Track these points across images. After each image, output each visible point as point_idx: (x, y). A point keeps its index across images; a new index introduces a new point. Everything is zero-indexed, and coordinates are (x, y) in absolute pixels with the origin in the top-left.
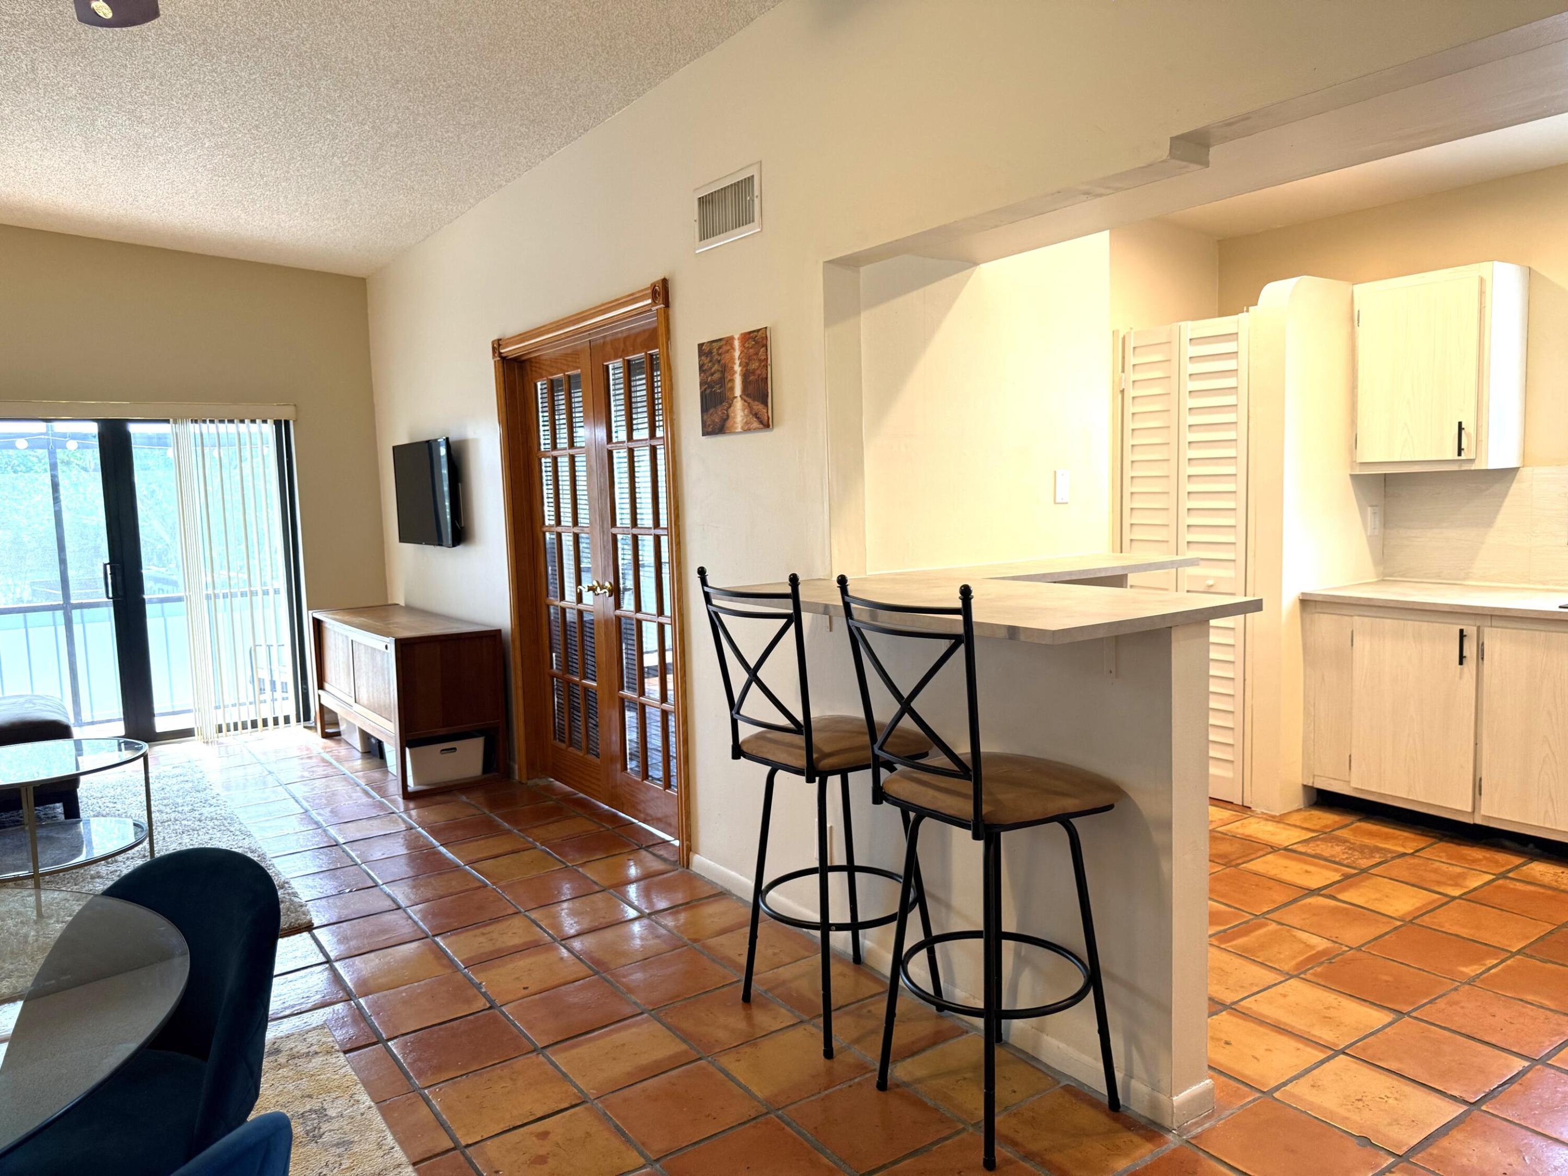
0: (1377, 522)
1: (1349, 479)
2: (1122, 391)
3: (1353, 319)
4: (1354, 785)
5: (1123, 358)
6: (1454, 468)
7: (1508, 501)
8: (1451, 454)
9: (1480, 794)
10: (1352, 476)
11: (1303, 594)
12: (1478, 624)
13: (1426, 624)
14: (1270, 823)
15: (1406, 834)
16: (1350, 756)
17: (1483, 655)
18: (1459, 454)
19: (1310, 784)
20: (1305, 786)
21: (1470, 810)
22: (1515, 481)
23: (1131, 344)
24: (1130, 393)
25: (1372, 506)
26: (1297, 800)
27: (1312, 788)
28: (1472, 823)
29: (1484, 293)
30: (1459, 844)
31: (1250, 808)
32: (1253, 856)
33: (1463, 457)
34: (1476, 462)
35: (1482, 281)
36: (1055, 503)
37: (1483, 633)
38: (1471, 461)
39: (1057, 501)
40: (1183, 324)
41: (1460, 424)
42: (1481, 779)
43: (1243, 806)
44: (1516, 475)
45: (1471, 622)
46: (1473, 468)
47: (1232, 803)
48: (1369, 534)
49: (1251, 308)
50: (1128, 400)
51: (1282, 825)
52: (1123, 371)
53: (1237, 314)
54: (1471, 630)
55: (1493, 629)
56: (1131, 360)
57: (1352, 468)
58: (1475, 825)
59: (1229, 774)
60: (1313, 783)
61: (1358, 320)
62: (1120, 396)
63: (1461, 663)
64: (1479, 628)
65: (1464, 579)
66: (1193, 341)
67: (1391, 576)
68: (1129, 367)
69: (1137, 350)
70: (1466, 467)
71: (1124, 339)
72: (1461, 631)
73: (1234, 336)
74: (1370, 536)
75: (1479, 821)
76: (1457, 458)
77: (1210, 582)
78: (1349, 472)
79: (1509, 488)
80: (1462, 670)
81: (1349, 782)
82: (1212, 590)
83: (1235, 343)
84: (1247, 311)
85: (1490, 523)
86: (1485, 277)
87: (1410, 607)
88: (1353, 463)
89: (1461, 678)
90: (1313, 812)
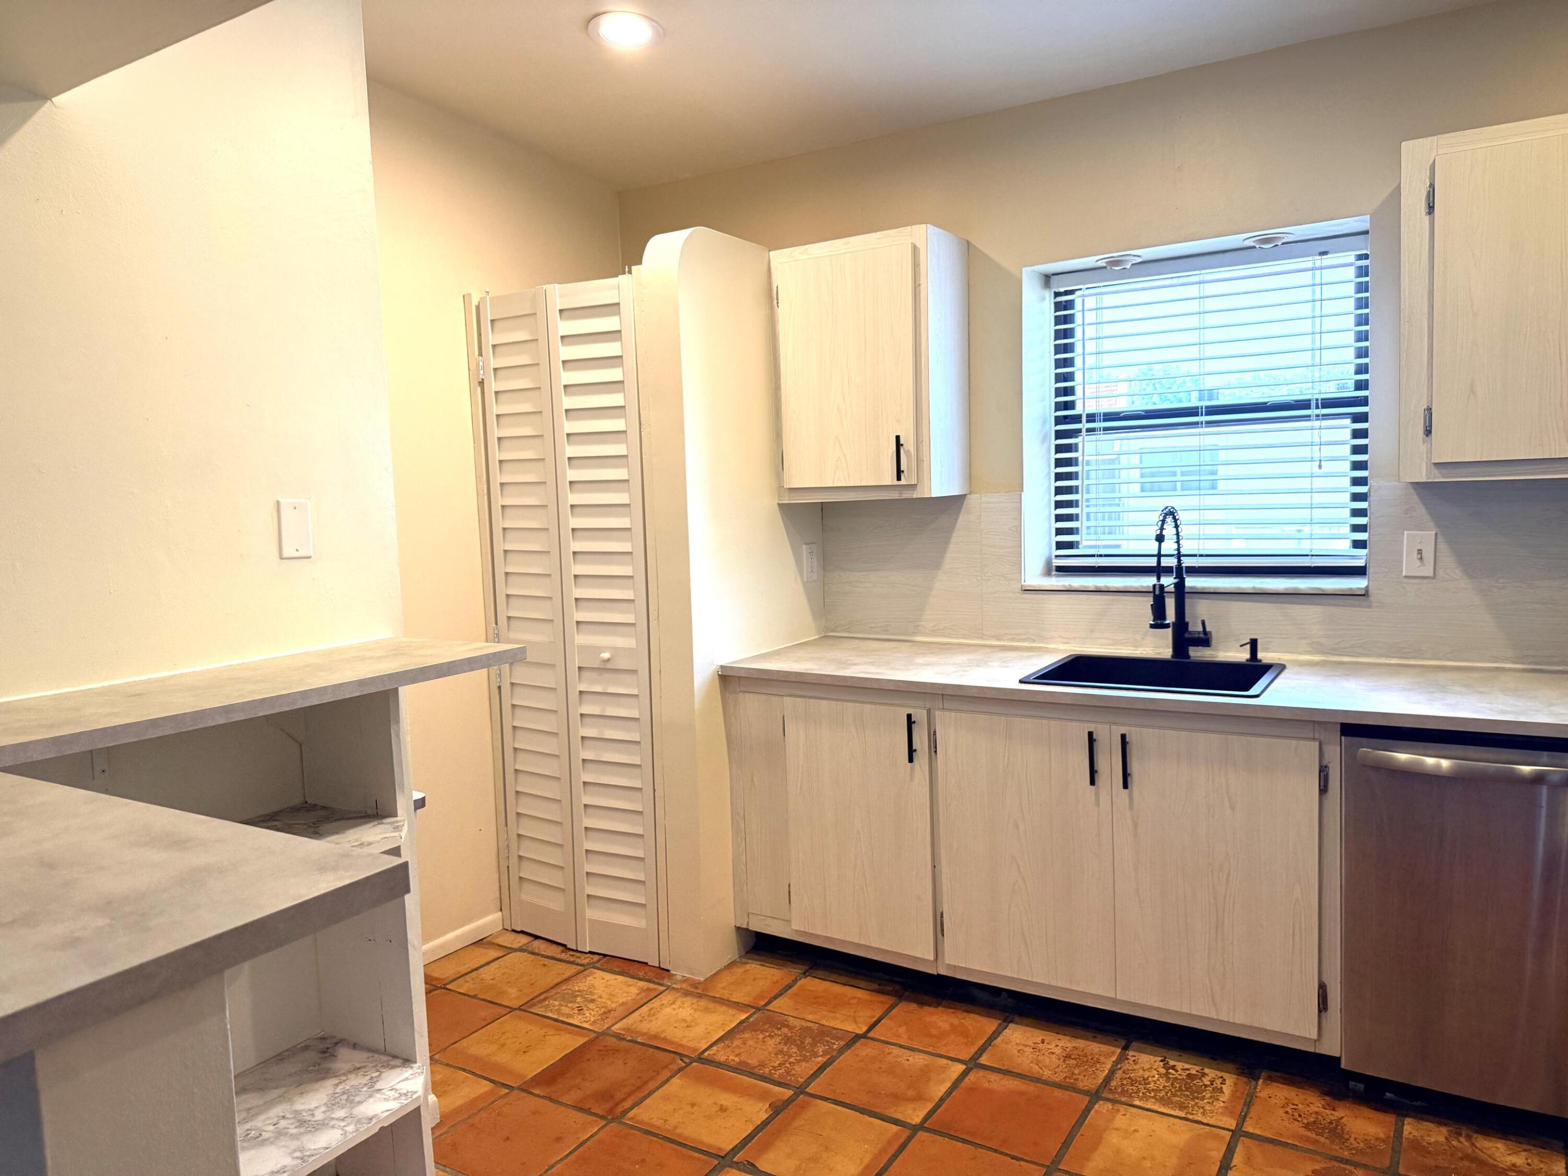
0: (815, 560)
1: (777, 508)
2: (481, 383)
3: (770, 298)
4: (795, 927)
5: (479, 335)
6: (894, 495)
7: (957, 536)
8: (888, 478)
9: (943, 935)
10: (780, 506)
11: (722, 667)
12: (928, 706)
13: (868, 706)
14: (689, 1001)
15: (860, 994)
16: (789, 885)
17: (936, 747)
18: (899, 478)
19: (745, 926)
20: (738, 929)
21: (932, 958)
22: (963, 511)
23: (488, 315)
24: (493, 385)
25: (805, 544)
26: (729, 949)
27: (747, 930)
28: (936, 973)
29: (919, 265)
30: (922, 1004)
31: (668, 971)
32: (652, 1085)
33: (903, 482)
34: (918, 487)
35: (915, 249)
36: (281, 558)
37: (934, 717)
38: (913, 487)
39: (285, 554)
40: (549, 287)
41: (898, 438)
42: (942, 914)
43: (659, 967)
44: (962, 504)
45: (920, 703)
46: (915, 496)
47: (646, 964)
48: (805, 581)
49: (634, 268)
50: (490, 397)
51: (703, 1003)
52: (480, 354)
53: (617, 276)
54: (920, 715)
55: (947, 713)
56: (491, 338)
57: (780, 496)
58: (939, 976)
59: (642, 924)
60: (748, 924)
61: (778, 299)
62: (479, 389)
63: (911, 760)
64: (929, 711)
65: (914, 634)
66: (565, 314)
67: (833, 631)
68: (488, 350)
69: (497, 325)
70: (907, 495)
71: (478, 308)
72: (909, 716)
73: (613, 308)
74: (807, 582)
75: (943, 971)
76: (897, 483)
77: (606, 655)
78: (777, 501)
79: (956, 519)
80: (912, 770)
81: (789, 921)
82: (609, 666)
83: (616, 318)
84: (630, 272)
85: (936, 564)
86: (918, 245)
87: (849, 684)
88: (780, 488)
89: (912, 779)
90: (748, 966)
